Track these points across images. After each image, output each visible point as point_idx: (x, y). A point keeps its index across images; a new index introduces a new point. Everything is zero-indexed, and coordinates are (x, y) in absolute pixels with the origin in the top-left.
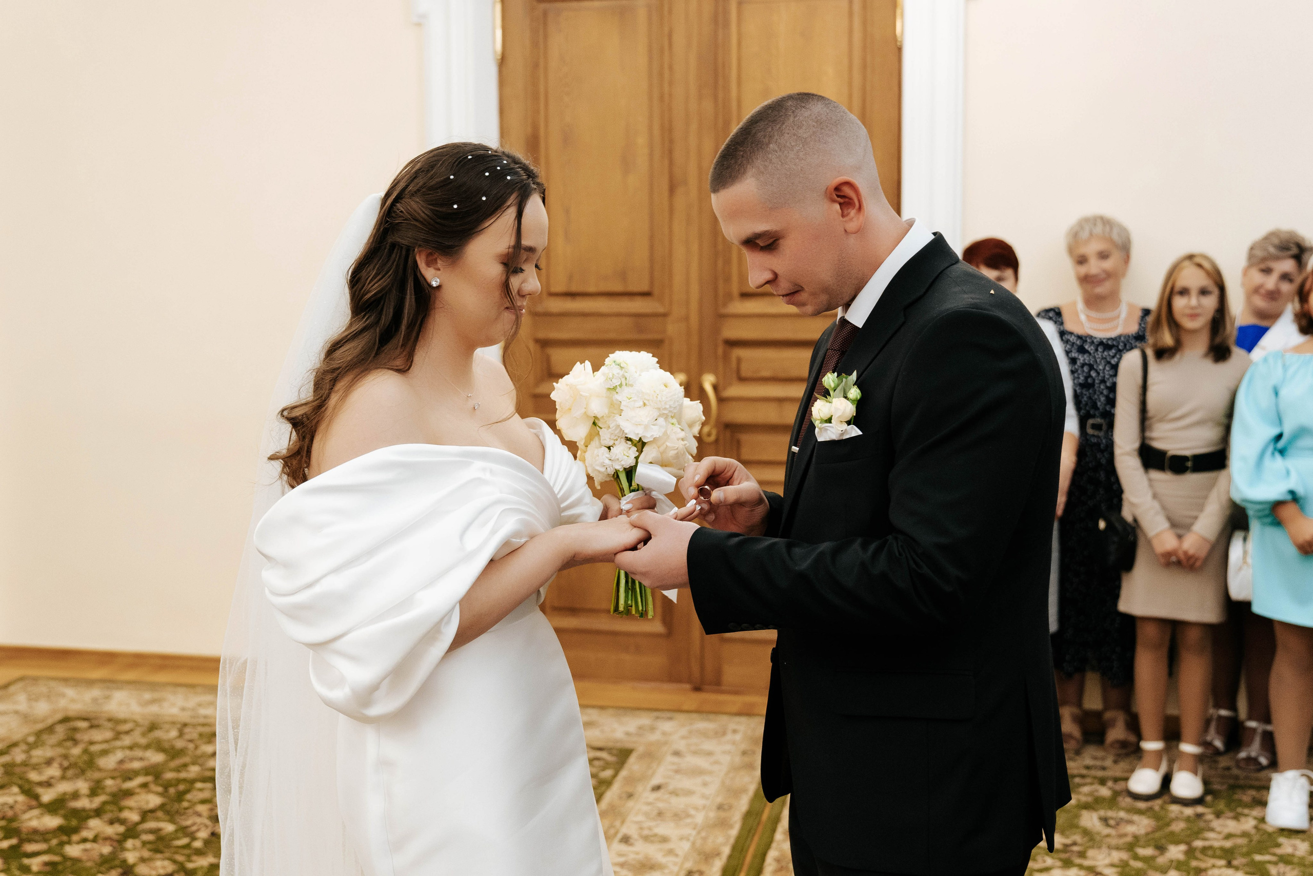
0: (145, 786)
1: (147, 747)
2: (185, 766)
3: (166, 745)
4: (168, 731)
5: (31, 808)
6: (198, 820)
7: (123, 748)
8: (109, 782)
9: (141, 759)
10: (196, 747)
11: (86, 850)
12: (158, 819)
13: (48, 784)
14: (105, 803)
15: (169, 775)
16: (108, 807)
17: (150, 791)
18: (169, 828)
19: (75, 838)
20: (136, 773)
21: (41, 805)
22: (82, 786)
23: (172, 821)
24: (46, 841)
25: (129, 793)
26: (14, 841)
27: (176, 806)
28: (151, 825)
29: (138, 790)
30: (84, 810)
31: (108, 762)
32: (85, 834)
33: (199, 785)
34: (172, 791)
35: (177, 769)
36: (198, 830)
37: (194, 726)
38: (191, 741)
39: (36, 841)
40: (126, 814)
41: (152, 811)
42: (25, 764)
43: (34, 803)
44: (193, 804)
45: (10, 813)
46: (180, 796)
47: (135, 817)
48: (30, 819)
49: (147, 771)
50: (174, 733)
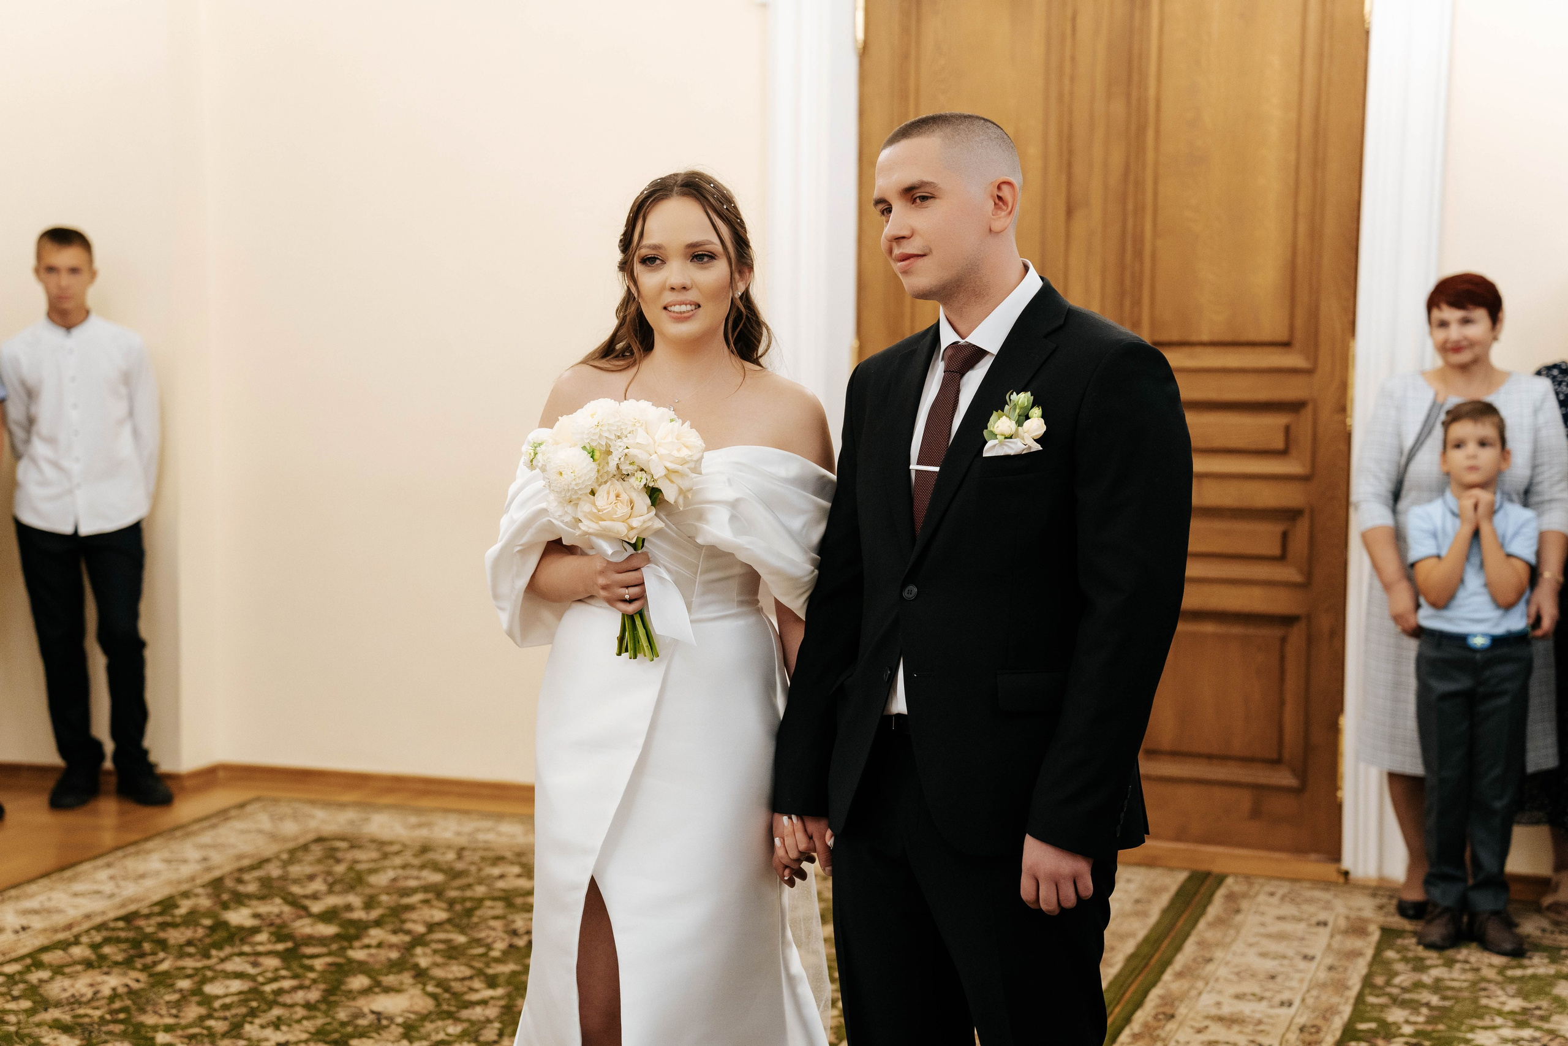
0: (426, 902)
1: (423, 867)
2: (469, 886)
3: (445, 867)
4: (444, 853)
5: (300, 917)
6: (493, 934)
7: (394, 868)
8: (384, 898)
9: (417, 878)
10: (480, 870)
11: (371, 955)
12: (446, 931)
13: (315, 897)
14: (383, 916)
15: (453, 894)
16: (388, 919)
17: (432, 907)
18: (461, 939)
19: (357, 944)
20: (414, 891)
21: (310, 915)
22: (355, 900)
23: (462, 931)
24: (324, 945)
25: (410, 908)
26: (289, 945)
27: (465, 921)
28: (441, 936)
29: (419, 905)
30: (360, 921)
31: (381, 880)
32: (366, 941)
33: (488, 903)
34: (458, 907)
35: (462, 888)
36: (494, 942)
37: (474, 850)
38: (473, 863)
39: (314, 945)
40: (409, 926)
41: (440, 924)
42: (284, 878)
43: (303, 913)
44: (484, 920)
45: (278, 921)
46: (469, 913)
47: (420, 929)
48: (303, 926)
49: (426, 889)
50: (451, 856)
